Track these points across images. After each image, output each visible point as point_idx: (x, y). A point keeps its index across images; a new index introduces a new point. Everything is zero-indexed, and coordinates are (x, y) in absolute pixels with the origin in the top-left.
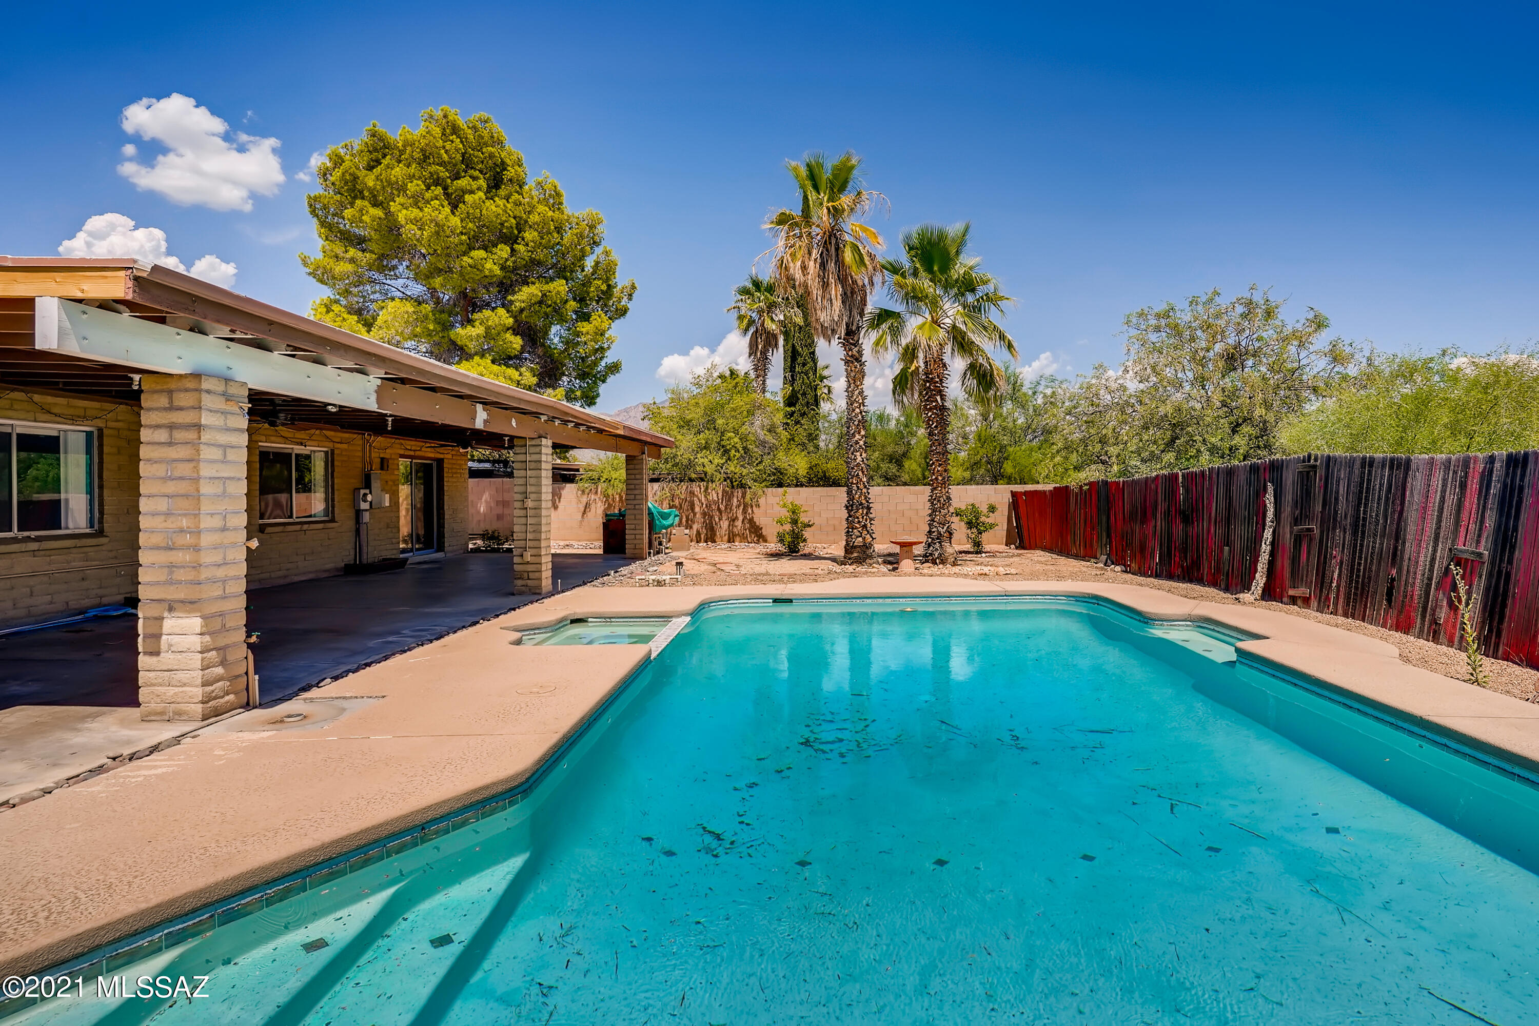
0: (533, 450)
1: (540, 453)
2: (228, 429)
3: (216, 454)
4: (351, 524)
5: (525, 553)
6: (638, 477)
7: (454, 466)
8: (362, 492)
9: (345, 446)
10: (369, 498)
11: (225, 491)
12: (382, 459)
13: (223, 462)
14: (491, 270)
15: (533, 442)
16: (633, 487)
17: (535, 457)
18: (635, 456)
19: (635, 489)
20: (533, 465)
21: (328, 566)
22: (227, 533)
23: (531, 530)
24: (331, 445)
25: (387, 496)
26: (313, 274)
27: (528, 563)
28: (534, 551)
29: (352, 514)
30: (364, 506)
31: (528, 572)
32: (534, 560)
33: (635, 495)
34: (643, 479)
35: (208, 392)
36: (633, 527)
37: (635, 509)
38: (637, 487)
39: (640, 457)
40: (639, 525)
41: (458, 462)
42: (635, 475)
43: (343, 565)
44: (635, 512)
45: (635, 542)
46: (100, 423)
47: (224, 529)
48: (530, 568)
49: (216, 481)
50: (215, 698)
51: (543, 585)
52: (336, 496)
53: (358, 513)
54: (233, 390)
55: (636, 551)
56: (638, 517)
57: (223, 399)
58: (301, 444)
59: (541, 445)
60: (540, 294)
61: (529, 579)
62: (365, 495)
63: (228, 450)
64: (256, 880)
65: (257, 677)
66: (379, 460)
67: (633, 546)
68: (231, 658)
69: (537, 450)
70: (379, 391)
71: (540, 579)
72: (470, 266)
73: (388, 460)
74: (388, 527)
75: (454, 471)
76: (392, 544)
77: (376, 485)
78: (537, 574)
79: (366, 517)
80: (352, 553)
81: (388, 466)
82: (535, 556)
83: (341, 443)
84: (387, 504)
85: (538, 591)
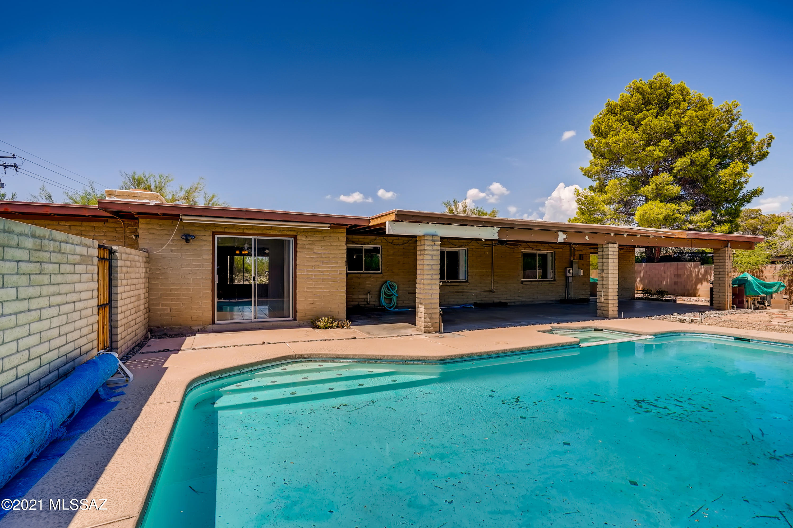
0: (605, 249)
1: (609, 251)
2: (433, 250)
3: (429, 257)
4: (564, 282)
5: (601, 298)
6: (722, 261)
7: (625, 257)
8: (568, 269)
9: (561, 250)
10: (571, 271)
11: (432, 268)
12: (580, 255)
13: (431, 260)
14: (657, 155)
15: (606, 246)
16: (718, 267)
17: (606, 253)
18: (719, 249)
19: (720, 268)
20: (605, 257)
21: (552, 299)
22: (432, 280)
23: (604, 287)
24: (554, 249)
25: (582, 271)
26: (585, 174)
27: (603, 303)
28: (605, 297)
29: (564, 278)
30: (569, 275)
31: (603, 307)
32: (605, 301)
33: (720, 272)
34: (725, 262)
35: (427, 240)
36: (718, 290)
37: (719, 280)
38: (721, 267)
39: (723, 249)
40: (722, 289)
41: (628, 255)
42: (720, 260)
43: (559, 299)
44: (720, 282)
45: (720, 299)
46: (468, 247)
47: (432, 279)
48: (604, 305)
49: (429, 265)
50: (428, 327)
51: (609, 313)
52: (556, 271)
53: (567, 278)
54: (435, 238)
55: (720, 305)
56: (721, 285)
57: (431, 241)
58: (539, 250)
59: (609, 247)
60: (689, 161)
61: (603, 310)
62: (570, 270)
63: (433, 256)
64: (364, 357)
65: (442, 324)
66: (579, 255)
67: (718, 302)
68: (434, 316)
69: (607, 249)
70: (499, 233)
71: (608, 311)
72: (646, 156)
73: (583, 255)
74: (583, 284)
75: (625, 259)
76: (586, 292)
77: (575, 266)
78: (607, 308)
79: (571, 280)
80: (564, 294)
81: (583, 258)
82: (606, 299)
83: (558, 249)
84: (582, 274)
85: (607, 316)
